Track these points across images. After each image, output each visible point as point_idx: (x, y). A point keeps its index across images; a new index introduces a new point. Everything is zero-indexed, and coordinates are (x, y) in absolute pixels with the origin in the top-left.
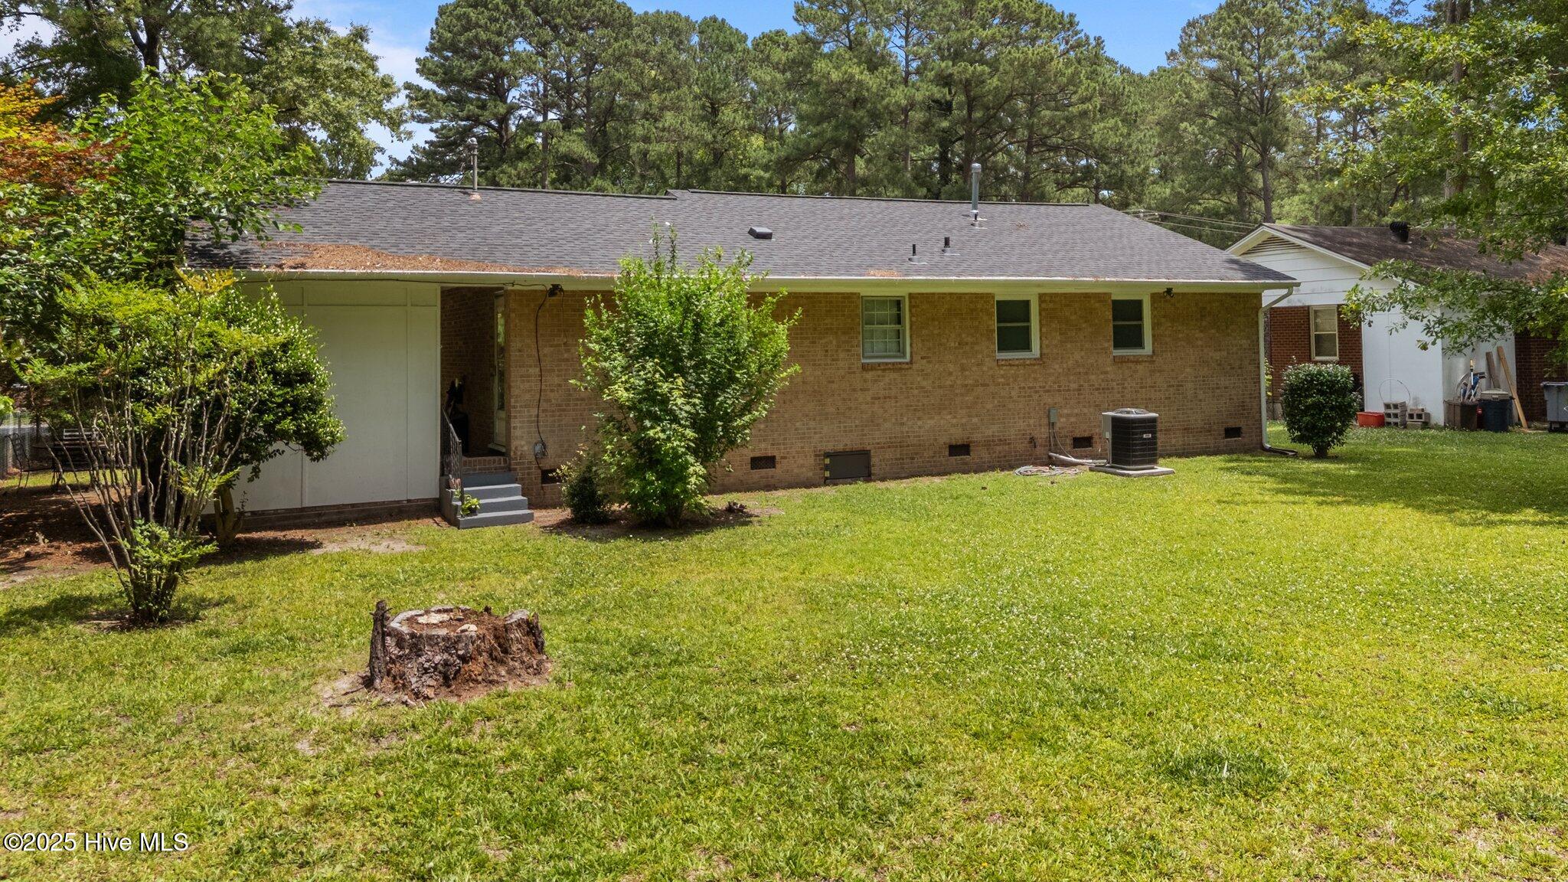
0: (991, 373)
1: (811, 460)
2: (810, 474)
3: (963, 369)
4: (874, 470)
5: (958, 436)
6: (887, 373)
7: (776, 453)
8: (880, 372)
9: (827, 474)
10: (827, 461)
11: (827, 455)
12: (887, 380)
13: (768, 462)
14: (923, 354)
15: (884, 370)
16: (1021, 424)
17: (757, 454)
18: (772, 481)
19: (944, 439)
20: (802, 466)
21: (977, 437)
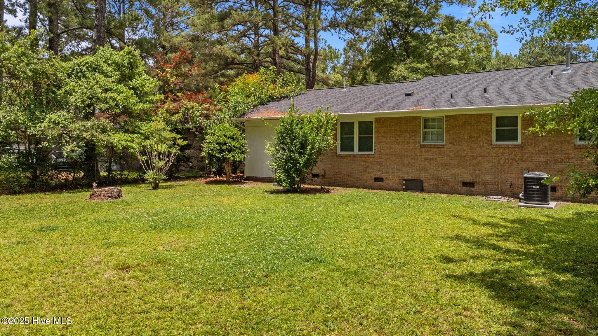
0: (488, 151)
1: (397, 181)
2: (397, 186)
3: (471, 148)
4: (424, 188)
5: (468, 179)
6: (432, 149)
7: (383, 177)
8: (428, 149)
9: (404, 187)
10: (404, 182)
11: (404, 180)
12: (432, 152)
13: (380, 180)
14: (450, 141)
15: (430, 148)
16: (506, 176)
17: (377, 177)
18: (382, 187)
19: (460, 179)
20: (394, 183)
21: (478, 180)
